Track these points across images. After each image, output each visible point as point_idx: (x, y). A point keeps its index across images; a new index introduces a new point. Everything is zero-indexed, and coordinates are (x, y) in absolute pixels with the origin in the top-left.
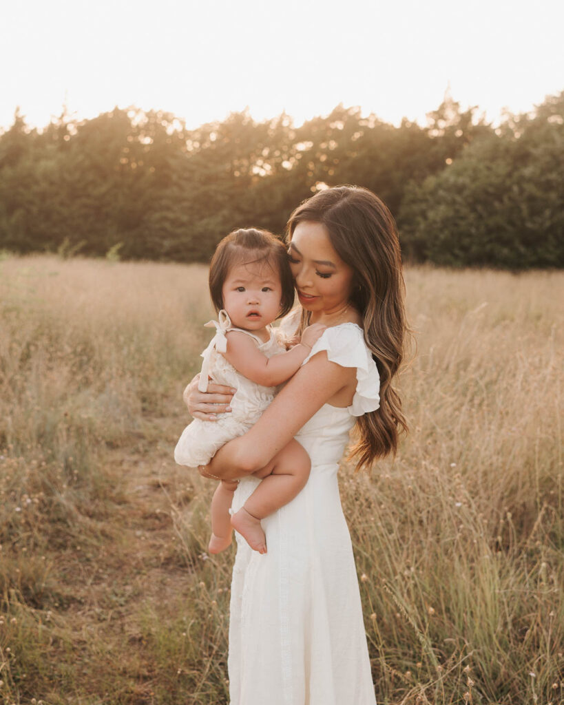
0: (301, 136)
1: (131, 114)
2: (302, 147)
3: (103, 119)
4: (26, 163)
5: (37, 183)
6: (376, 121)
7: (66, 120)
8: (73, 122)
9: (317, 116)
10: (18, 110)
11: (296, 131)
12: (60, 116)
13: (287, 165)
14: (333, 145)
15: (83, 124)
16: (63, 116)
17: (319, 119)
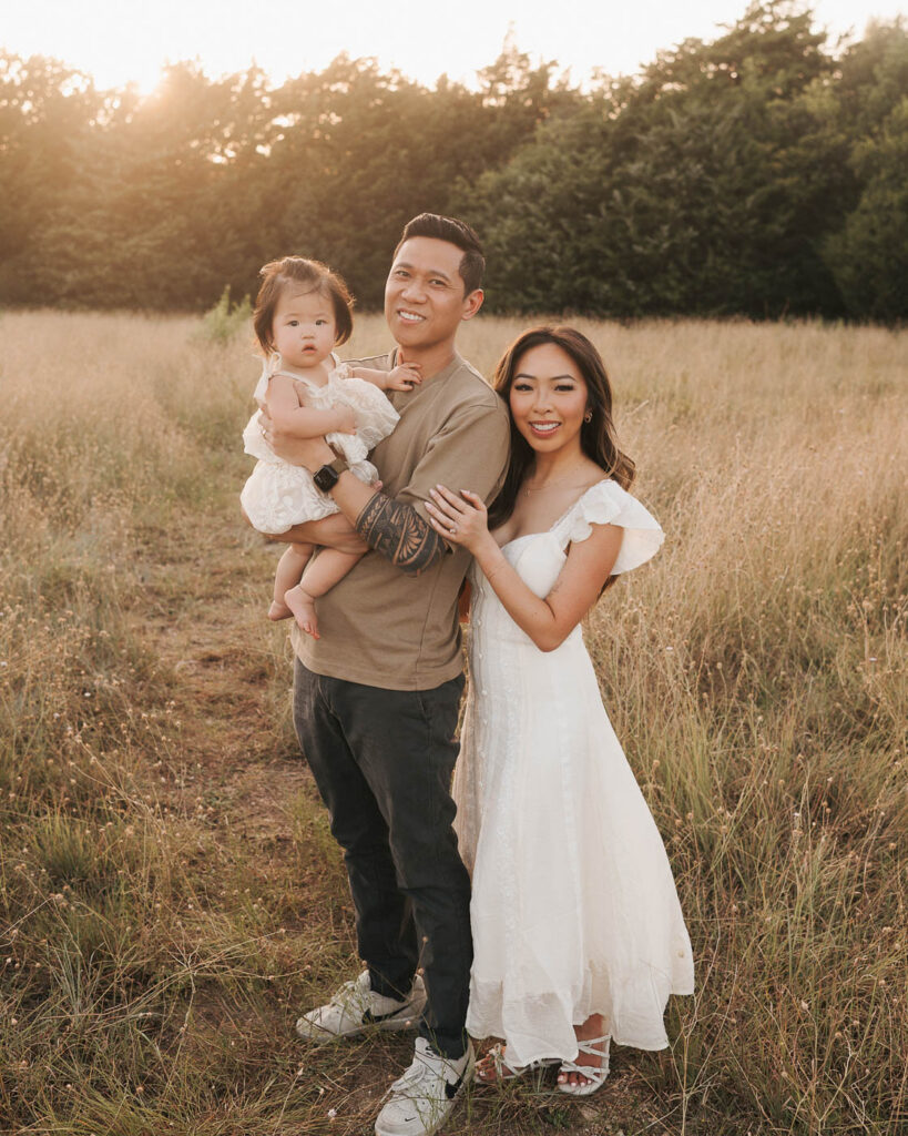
0: (284, 103)
2: (285, 121)
6: (401, 82)
11: (274, 95)
13: (265, 150)
17: (312, 75)
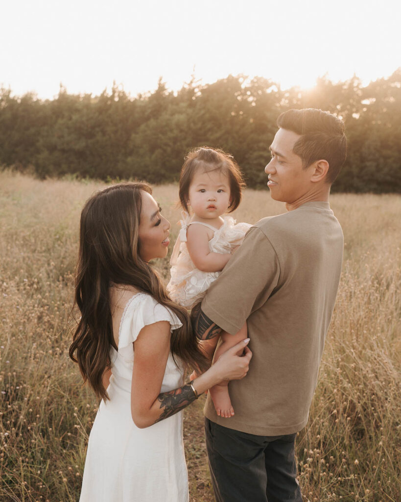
0: (367, 94)
1: (241, 80)
2: (366, 102)
3: (220, 84)
4: (165, 116)
5: (171, 130)
7: (194, 85)
8: (198, 87)
9: (380, 77)
10: (160, 80)
11: (363, 90)
12: (189, 82)
13: (356, 116)
14: (392, 100)
15: (205, 88)
16: (191, 82)
17: (382, 80)
